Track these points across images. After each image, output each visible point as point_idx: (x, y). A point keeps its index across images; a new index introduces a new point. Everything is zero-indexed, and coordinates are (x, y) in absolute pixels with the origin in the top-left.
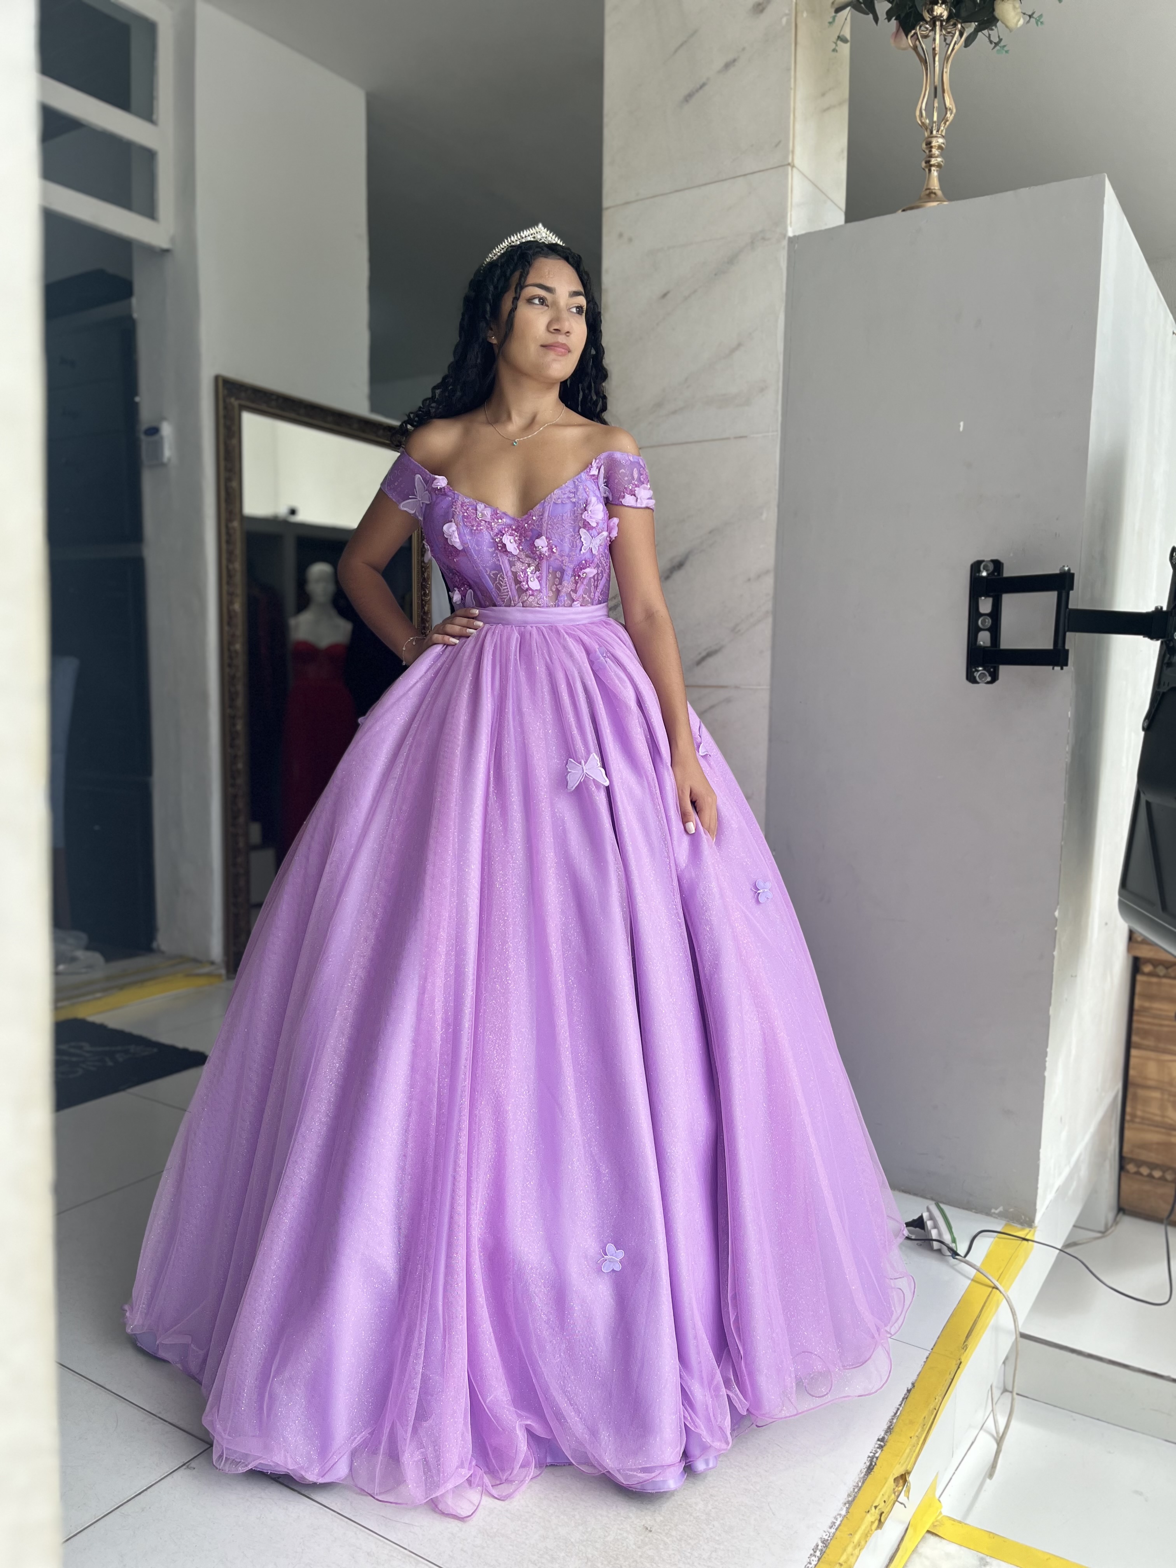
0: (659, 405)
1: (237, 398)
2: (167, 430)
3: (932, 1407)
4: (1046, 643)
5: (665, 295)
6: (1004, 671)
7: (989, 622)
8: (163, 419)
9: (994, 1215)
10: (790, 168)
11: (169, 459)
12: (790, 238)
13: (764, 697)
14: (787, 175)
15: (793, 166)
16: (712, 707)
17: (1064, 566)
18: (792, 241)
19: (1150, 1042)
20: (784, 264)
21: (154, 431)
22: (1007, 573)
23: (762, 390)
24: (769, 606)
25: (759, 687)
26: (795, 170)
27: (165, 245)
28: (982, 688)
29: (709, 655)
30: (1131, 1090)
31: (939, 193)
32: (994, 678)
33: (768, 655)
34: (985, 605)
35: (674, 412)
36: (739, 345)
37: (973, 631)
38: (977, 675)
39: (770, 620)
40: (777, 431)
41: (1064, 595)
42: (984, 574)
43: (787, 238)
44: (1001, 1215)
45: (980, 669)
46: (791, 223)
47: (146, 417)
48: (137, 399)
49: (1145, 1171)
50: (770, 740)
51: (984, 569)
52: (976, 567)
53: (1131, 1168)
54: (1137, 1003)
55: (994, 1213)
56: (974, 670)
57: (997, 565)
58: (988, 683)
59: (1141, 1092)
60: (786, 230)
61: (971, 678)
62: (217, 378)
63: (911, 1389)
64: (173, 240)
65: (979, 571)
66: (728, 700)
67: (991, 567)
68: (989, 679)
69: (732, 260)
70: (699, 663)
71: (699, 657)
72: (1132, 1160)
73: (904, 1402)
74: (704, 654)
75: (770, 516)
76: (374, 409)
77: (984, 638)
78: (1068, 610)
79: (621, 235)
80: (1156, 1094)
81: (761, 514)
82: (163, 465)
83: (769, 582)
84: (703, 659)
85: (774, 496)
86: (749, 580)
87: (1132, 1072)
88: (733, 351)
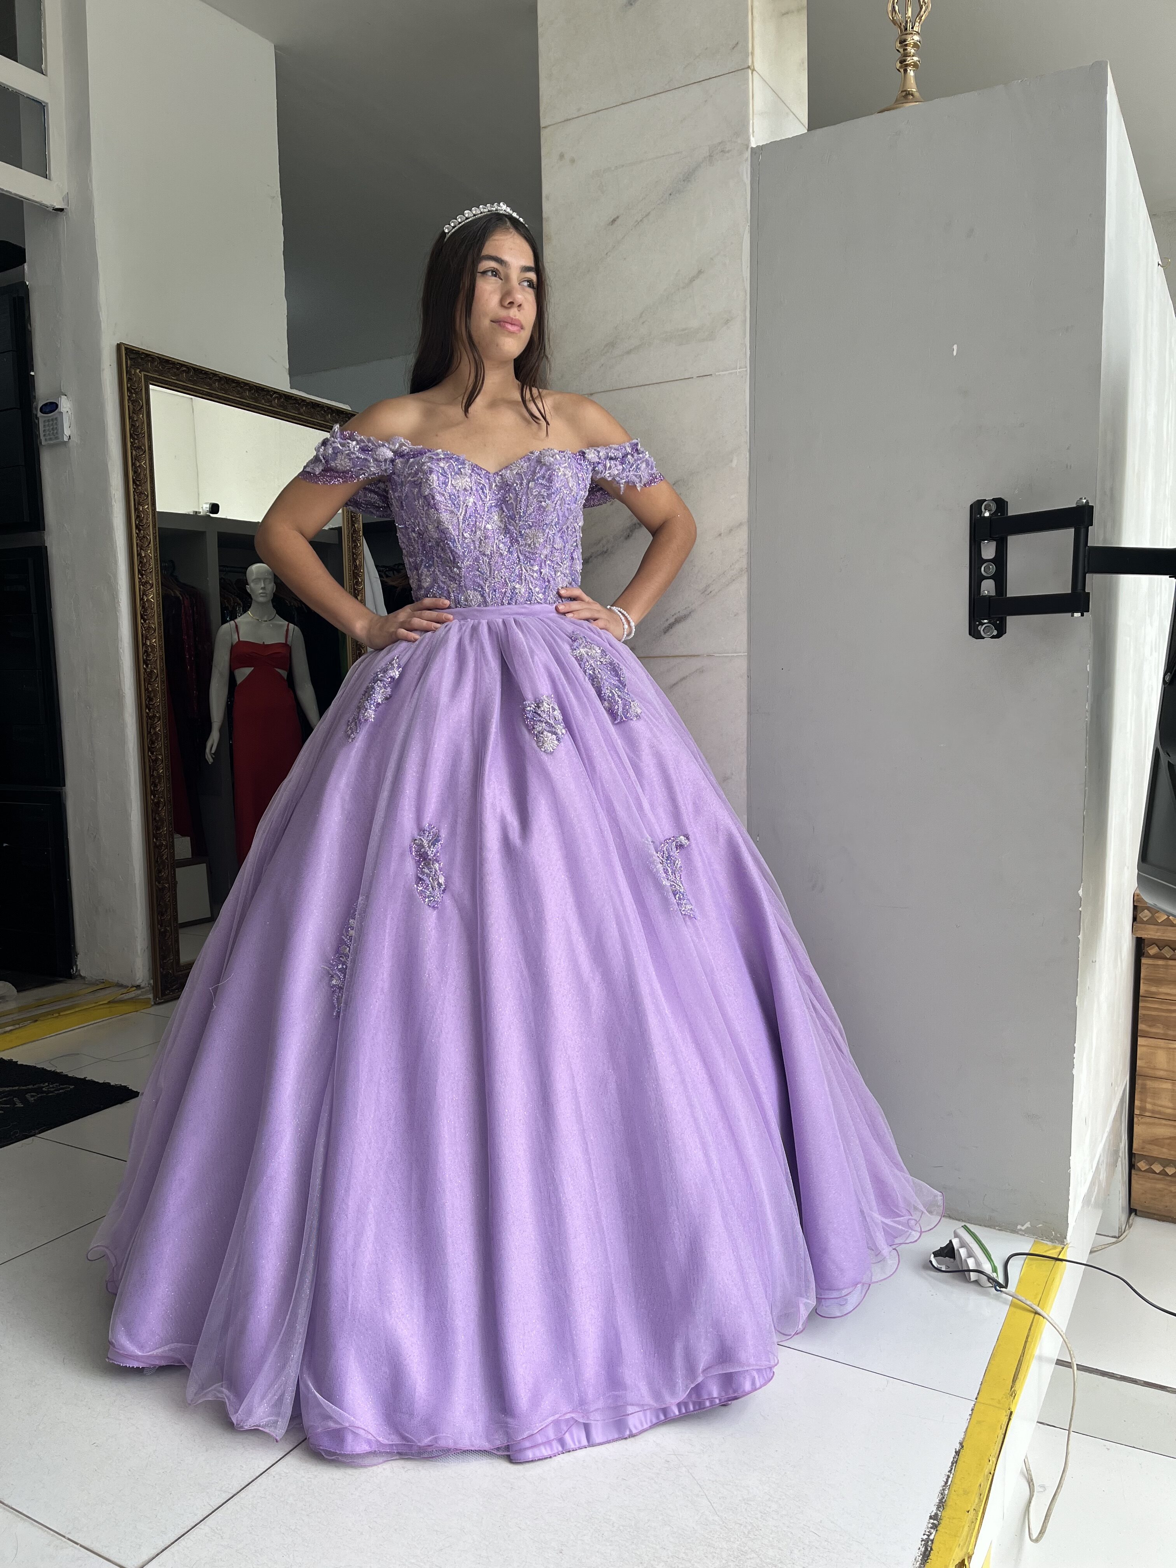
0: (612, 345)
1: (143, 370)
2: (65, 405)
3: (986, 1472)
4: (1062, 586)
5: (614, 221)
6: (1012, 622)
7: (993, 568)
8: (61, 394)
9: (1020, 1232)
10: (750, 71)
11: (70, 438)
12: (752, 148)
14: (747, 79)
15: (753, 70)
17: (1081, 499)
18: (756, 151)
19: (1159, 1030)
20: (747, 179)
21: (52, 407)
22: (1012, 512)
23: (727, 322)
26: (754, 72)
27: (54, 204)
28: (987, 643)
29: (677, 621)
30: (1139, 1082)
31: (917, 94)
32: (1001, 631)
34: (988, 551)
36: (700, 272)
37: (975, 580)
38: (981, 629)
39: (745, 578)
40: (746, 367)
41: (1083, 530)
42: (987, 514)
43: (749, 150)
44: (1028, 1232)
45: (986, 621)
46: (753, 132)
47: (43, 392)
48: (33, 373)
49: (1157, 1168)
50: (750, 713)
51: (985, 510)
52: (976, 507)
53: (1142, 1165)
54: (1143, 988)
55: (1021, 1230)
56: (977, 623)
57: (1001, 504)
58: (993, 637)
59: (1150, 1084)
60: (749, 140)
61: (974, 633)
62: (119, 346)
63: (960, 1450)
64: (68, 198)
65: (981, 512)
66: (701, 671)
67: (994, 507)
68: (995, 633)
69: (688, 177)
70: (667, 630)
71: (667, 624)
72: (1143, 1157)
73: (954, 1467)
74: (672, 620)
75: (741, 463)
76: (293, 383)
77: (988, 588)
78: (1087, 548)
79: (562, 156)
80: (1167, 1085)
81: (731, 461)
82: (63, 444)
83: (742, 536)
84: (671, 626)
85: (745, 438)
87: (1139, 1063)
88: (692, 280)
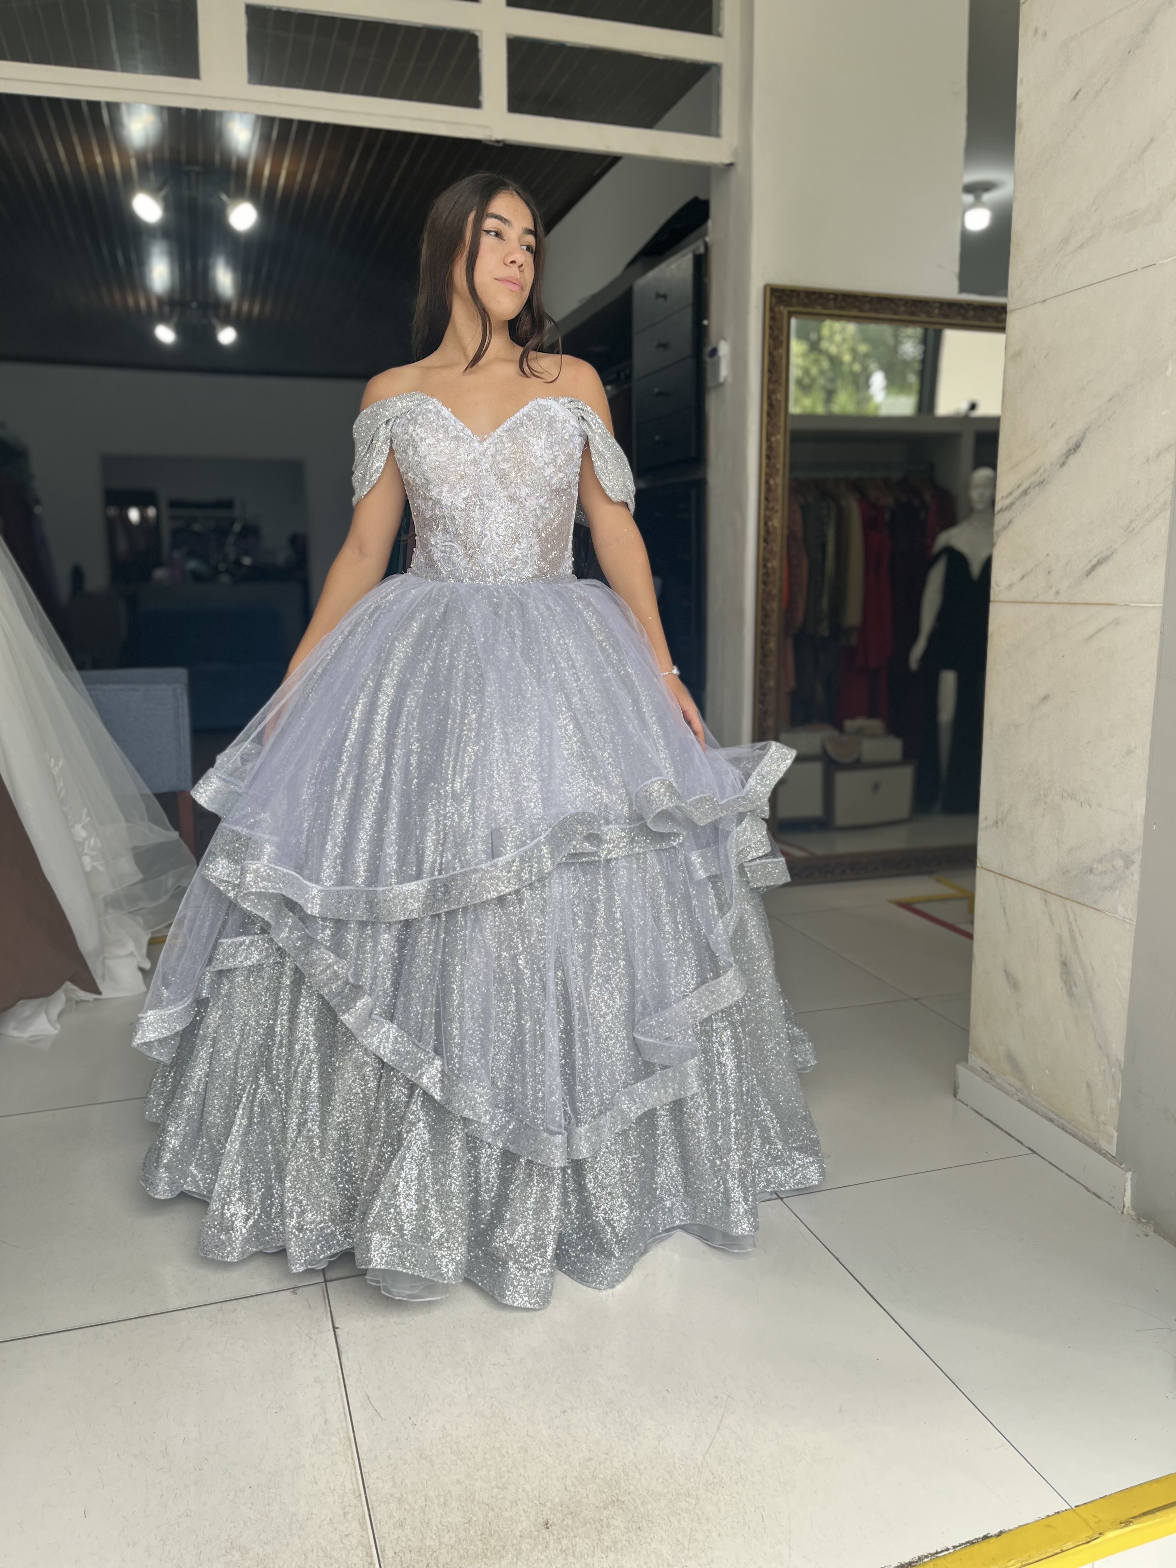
0: (1066, 239)
1: (788, 305)
2: (724, 349)
5: (1076, 96)
8: (724, 338)
11: (726, 379)
13: (1154, 618)
16: (1100, 630)
21: (714, 352)
24: (1168, 494)
25: (1151, 605)
27: (727, 161)
29: (1100, 563)
33: (1163, 561)
35: (1080, 247)
36: (1152, 140)
39: (1168, 513)
47: (711, 339)
48: (705, 322)
50: (1159, 677)
62: (765, 287)
64: (735, 153)
66: (1116, 622)
69: (1148, 26)
70: (1088, 574)
71: (1090, 566)
74: (1095, 561)
76: (962, 289)
79: (1036, 31)
82: (720, 385)
83: (1169, 461)
84: (1093, 568)
86: (1148, 460)
88: (1145, 149)
